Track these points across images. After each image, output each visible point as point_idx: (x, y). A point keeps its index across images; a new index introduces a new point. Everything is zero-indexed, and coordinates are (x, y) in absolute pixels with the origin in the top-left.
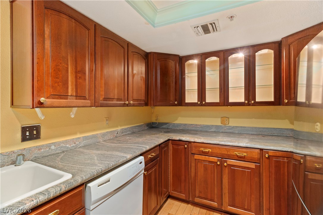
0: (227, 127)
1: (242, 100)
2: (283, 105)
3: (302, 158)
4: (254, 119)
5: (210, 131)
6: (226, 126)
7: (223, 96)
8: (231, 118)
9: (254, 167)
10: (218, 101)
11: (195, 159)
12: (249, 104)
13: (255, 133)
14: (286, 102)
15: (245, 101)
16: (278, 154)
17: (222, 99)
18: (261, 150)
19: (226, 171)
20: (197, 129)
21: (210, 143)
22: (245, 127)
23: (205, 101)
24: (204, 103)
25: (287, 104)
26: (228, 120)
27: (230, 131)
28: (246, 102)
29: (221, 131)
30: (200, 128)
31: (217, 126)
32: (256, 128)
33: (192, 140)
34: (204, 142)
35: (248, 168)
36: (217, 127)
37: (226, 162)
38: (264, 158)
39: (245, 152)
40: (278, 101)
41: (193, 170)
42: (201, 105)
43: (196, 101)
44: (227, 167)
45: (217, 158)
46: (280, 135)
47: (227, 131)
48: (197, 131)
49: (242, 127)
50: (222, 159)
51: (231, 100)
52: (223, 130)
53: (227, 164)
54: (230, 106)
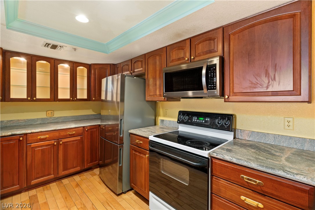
0: (53, 118)
1: (68, 97)
2: (92, 101)
3: (104, 126)
4: (72, 110)
5: (35, 123)
6: (52, 118)
7: (53, 94)
8: (55, 111)
9: (80, 138)
10: (49, 97)
11: (32, 148)
12: (73, 101)
13: (74, 120)
14: (94, 99)
15: (70, 97)
16: (91, 128)
17: (53, 96)
18: (84, 127)
19: (61, 148)
20: (20, 124)
21: (48, 130)
22: (67, 117)
23: (36, 97)
24: (35, 99)
25: (94, 101)
26: (53, 113)
27: (55, 121)
28: (71, 99)
29: (47, 122)
30: (24, 122)
31: (42, 118)
32: (74, 116)
33: (29, 131)
34: (42, 131)
35: (76, 140)
36: (42, 119)
37: (61, 141)
38: (85, 131)
39: (74, 131)
40: (89, 99)
41: (29, 158)
42: (32, 101)
43: (26, 97)
44: (62, 145)
45: (53, 141)
46: (88, 119)
47: (53, 121)
48: (20, 126)
49: (64, 117)
50: (58, 139)
51: (60, 97)
52: (49, 122)
53: (62, 143)
54: (59, 101)
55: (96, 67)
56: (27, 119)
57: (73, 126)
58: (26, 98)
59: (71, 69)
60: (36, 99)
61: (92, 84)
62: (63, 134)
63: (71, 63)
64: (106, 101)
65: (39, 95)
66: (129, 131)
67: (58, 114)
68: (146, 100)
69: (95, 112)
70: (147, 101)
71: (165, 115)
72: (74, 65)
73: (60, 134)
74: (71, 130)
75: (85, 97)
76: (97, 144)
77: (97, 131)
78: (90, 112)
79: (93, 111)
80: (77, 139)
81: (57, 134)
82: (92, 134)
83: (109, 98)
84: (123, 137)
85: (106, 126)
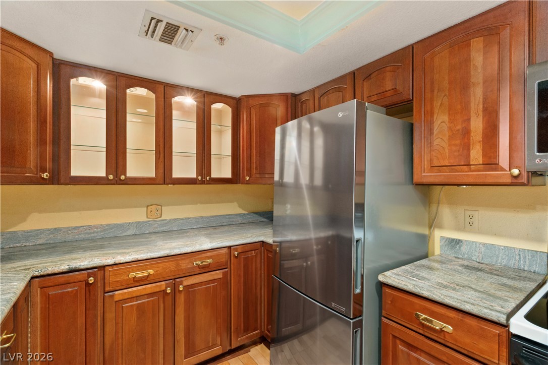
0: (159, 223)
1: (193, 174)
2: (243, 183)
4: (199, 204)
5: (125, 235)
6: (157, 221)
7: (162, 166)
8: (165, 206)
9: (221, 276)
10: (152, 174)
11: (116, 302)
12: (203, 182)
13: (201, 226)
14: (248, 179)
15: (198, 175)
16: (247, 248)
17: (162, 171)
18: (230, 247)
19: (181, 299)
20: (92, 235)
21: (152, 257)
22: (188, 219)
23: (125, 175)
24: (123, 178)
25: (248, 183)
26: (159, 211)
27: (165, 228)
28: (200, 178)
29: (147, 232)
30: (101, 232)
31: (139, 222)
32: (202, 218)
33: (110, 261)
34: (139, 259)
35: (213, 281)
36: (139, 224)
37: (181, 283)
38: (232, 258)
39: (209, 257)
40: (236, 179)
41: (110, 327)
42: (118, 182)
43: (103, 174)
44: (183, 292)
45: (163, 283)
46: (229, 223)
47: (159, 229)
48: (93, 240)
49: (183, 219)
50: (175, 279)
51: (176, 174)
52: (152, 230)
53: (184, 287)
54: (174, 184)
55: (251, 102)
56: (108, 225)
57: (205, 243)
58: (105, 175)
59: (198, 106)
60: (126, 178)
61: (243, 143)
62: (185, 264)
63: (199, 94)
65: (132, 171)
66: (381, 278)
67: (170, 213)
71: (464, 227)
72: (207, 98)
73: (178, 265)
74: (203, 255)
75: (228, 174)
78: (232, 209)
79: (240, 206)
80: (216, 277)
81: (171, 266)
82: (247, 263)
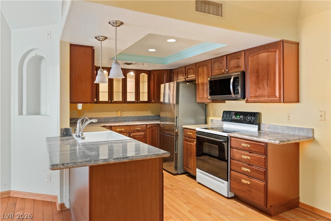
2: (152, 103)
3: (162, 125)
4: (135, 112)
5: (111, 121)
6: (121, 117)
7: (124, 97)
8: (124, 112)
9: (143, 134)
10: (121, 100)
12: (137, 103)
14: (153, 101)
15: (135, 100)
16: (152, 126)
17: (123, 99)
18: (146, 125)
21: (123, 125)
22: (131, 117)
24: (113, 101)
25: (153, 103)
26: (122, 113)
27: (124, 120)
28: (136, 101)
31: (115, 117)
32: (136, 117)
37: (131, 134)
38: (147, 128)
39: (139, 127)
40: (149, 101)
42: (111, 103)
43: (107, 100)
44: (132, 137)
45: (126, 133)
46: (147, 119)
47: (121, 120)
49: (129, 117)
50: (129, 133)
51: (128, 100)
52: (119, 120)
53: (132, 135)
54: (127, 103)
55: (155, 72)
56: (106, 117)
57: (139, 123)
59: (135, 75)
61: (152, 88)
62: (132, 128)
63: (136, 71)
64: (163, 103)
65: (115, 99)
66: (183, 126)
67: (126, 114)
68: (197, 101)
69: (153, 114)
70: (199, 103)
71: (214, 116)
72: (138, 72)
73: (130, 128)
74: (138, 126)
75: (146, 99)
76: (157, 141)
77: (157, 129)
78: (148, 114)
79: (152, 113)
80: (142, 134)
81: (128, 128)
82: (152, 131)
83: (167, 101)
84: (178, 131)
85: (165, 125)
